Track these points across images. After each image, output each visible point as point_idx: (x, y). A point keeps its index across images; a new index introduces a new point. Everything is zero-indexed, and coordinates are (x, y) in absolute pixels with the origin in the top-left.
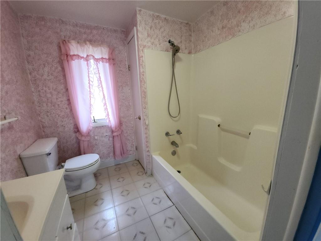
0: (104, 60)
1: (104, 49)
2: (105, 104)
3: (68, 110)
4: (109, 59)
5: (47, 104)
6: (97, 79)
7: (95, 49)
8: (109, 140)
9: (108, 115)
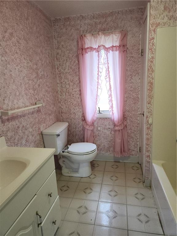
0: (114, 48)
1: (116, 36)
2: (111, 95)
3: (79, 100)
4: (120, 46)
5: (65, 94)
6: (106, 69)
7: (107, 38)
8: (111, 133)
9: (112, 107)
